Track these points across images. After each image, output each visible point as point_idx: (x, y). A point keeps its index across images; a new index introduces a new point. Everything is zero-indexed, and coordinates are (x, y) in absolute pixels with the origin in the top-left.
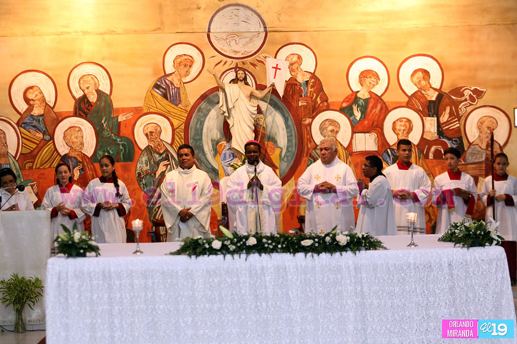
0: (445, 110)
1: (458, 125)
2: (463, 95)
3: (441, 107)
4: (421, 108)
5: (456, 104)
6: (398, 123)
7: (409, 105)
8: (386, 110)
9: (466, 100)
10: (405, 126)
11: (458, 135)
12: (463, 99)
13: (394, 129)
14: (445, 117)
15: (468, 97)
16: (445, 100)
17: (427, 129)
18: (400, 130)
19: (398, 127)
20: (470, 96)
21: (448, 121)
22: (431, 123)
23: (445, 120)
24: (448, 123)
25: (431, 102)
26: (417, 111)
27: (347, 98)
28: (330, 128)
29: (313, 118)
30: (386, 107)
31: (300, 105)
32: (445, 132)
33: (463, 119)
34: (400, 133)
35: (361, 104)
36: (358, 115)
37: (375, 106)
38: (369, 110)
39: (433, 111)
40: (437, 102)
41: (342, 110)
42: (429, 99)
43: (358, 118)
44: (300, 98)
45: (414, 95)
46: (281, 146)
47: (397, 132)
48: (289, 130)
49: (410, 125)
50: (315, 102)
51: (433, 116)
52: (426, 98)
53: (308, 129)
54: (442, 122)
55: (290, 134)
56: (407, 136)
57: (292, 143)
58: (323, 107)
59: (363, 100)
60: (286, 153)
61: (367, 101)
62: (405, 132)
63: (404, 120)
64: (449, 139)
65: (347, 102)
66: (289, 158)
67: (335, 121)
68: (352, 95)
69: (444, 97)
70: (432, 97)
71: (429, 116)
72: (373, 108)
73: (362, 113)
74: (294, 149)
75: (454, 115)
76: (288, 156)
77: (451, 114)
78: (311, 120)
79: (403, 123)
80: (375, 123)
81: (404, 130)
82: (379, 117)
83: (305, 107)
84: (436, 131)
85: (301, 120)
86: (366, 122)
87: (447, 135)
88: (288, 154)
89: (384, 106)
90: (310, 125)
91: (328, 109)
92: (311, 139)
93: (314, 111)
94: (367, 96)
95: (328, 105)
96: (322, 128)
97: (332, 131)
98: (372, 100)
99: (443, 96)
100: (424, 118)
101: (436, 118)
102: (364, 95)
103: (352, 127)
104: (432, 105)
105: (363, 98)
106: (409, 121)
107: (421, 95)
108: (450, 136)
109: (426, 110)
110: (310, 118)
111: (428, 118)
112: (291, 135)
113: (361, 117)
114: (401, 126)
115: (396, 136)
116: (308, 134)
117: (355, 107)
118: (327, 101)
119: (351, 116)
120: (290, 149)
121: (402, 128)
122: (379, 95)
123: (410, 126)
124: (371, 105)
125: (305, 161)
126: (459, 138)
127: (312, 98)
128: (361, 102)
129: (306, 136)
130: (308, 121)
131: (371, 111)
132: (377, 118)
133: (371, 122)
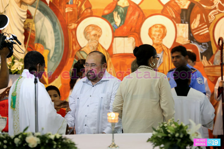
0: (196, 17)
1: (208, 31)
2: (213, 4)
3: (192, 15)
4: (174, 16)
5: (206, 12)
6: (154, 29)
7: (164, 13)
8: (143, 17)
9: (215, 8)
10: (160, 31)
11: (208, 40)
12: (213, 7)
13: (150, 34)
14: (195, 24)
15: (217, 6)
16: (196, 9)
17: (179, 34)
18: (155, 35)
19: (153, 33)
20: (219, 4)
21: (198, 28)
22: (183, 29)
23: (196, 27)
24: (198, 29)
25: (183, 10)
26: (171, 18)
27: (108, 6)
28: (93, 32)
29: (78, 23)
30: (143, 15)
31: (66, 11)
32: (195, 37)
33: (212, 26)
34: (155, 38)
35: (121, 11)
36: (118, 21)
37: (133, 14)
38: (128, 16)
39: (185, 18)
40: (189, 10)
41: (104, 17)
42: (182, 7)
43: (118, 24)
44: (67, 5)
45: (168, 4)
46: (49, 48)
47: (152, 36)
48: (56, 34)
49: (164, 30)
50: (80, 9)
51: (185, 23)
52: (179, 7)
53: (74, 32)
54: (192, 28)
55: (57, 37)
56: (161, 41)
57: (59, 45)
58: (87, 13)
59: (123, 8)
60: (54, 54)
61: (126, 9)
62: (159, 37)
63: (159, 26)
64: (200, 44)
65: (108, 9)
66: (57, 59)
67: (97, 27)
68: (113, 3)
69: (196, 5)
70: (185, 5)
71: (182, 23)
72: (131, 15)
73: (122, 19)
74: (61, 51)
75: (204, 21)
76: (55, 57)
77: (201, 21)
78: (76, 25)
79: (158, 29)
80: (133, 29)
81: (159, 35)
82: (136, 24)
83: (71, 13)
84: (187, 36)
85: (68, 25)
86: (125, 28)
87: (198, 40)
88: (55, 55)
89: (141, 13)
90: (75, 29)
91: (91, 15)
92: (76, 42)
93: (79, 17)
94: (126, 4)
95: (92, 12)
96: (86, 33)
97: (95, 35)
98: (131, 8)
99: (194, 4)
100: (177, 24)
101: (187, 25)
102: (123, 4)
103: (113, 32)
104: (184, 13)
105: (123, 6)
106: (163, 27)
107: (175, 4)
108: (200, 41)
109: (179, 17)
110: (75, 23)
111: (181, 25)
112: (59, 39)
113: (121, 23)
114: (156, 31)
115: (151, 40)
116: (73, 37)
117: (115, 14)
118: (90, 8)
119: (112, 22)
120: (57, 51)
121: (157, 33)
122: (137, 3)
123: (164, 32)
124: (129, 13)
125: (70, 62)
126: (208, 43)
127: (77, 5)
128: (121, 10)
129: (71, 40)
130: (73, 26)
131: (130, 18)
132: (134, 24)
133: (129, 28)
